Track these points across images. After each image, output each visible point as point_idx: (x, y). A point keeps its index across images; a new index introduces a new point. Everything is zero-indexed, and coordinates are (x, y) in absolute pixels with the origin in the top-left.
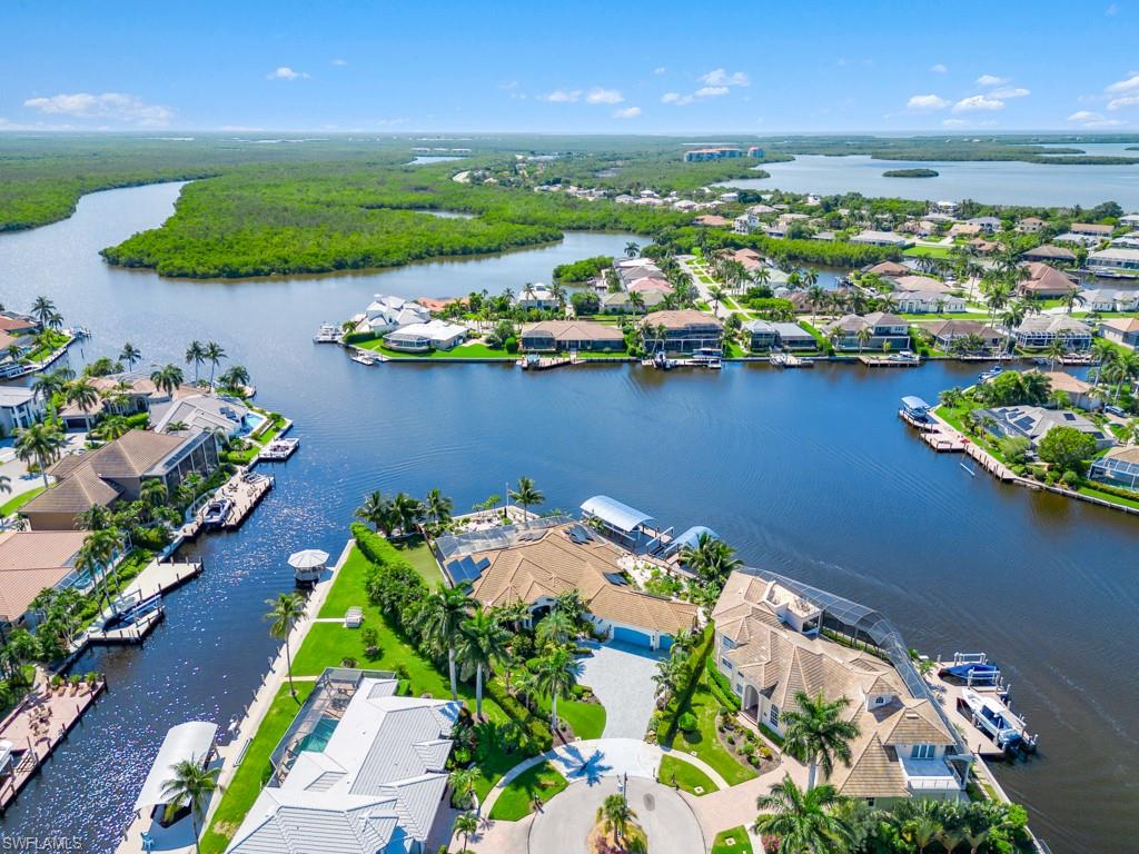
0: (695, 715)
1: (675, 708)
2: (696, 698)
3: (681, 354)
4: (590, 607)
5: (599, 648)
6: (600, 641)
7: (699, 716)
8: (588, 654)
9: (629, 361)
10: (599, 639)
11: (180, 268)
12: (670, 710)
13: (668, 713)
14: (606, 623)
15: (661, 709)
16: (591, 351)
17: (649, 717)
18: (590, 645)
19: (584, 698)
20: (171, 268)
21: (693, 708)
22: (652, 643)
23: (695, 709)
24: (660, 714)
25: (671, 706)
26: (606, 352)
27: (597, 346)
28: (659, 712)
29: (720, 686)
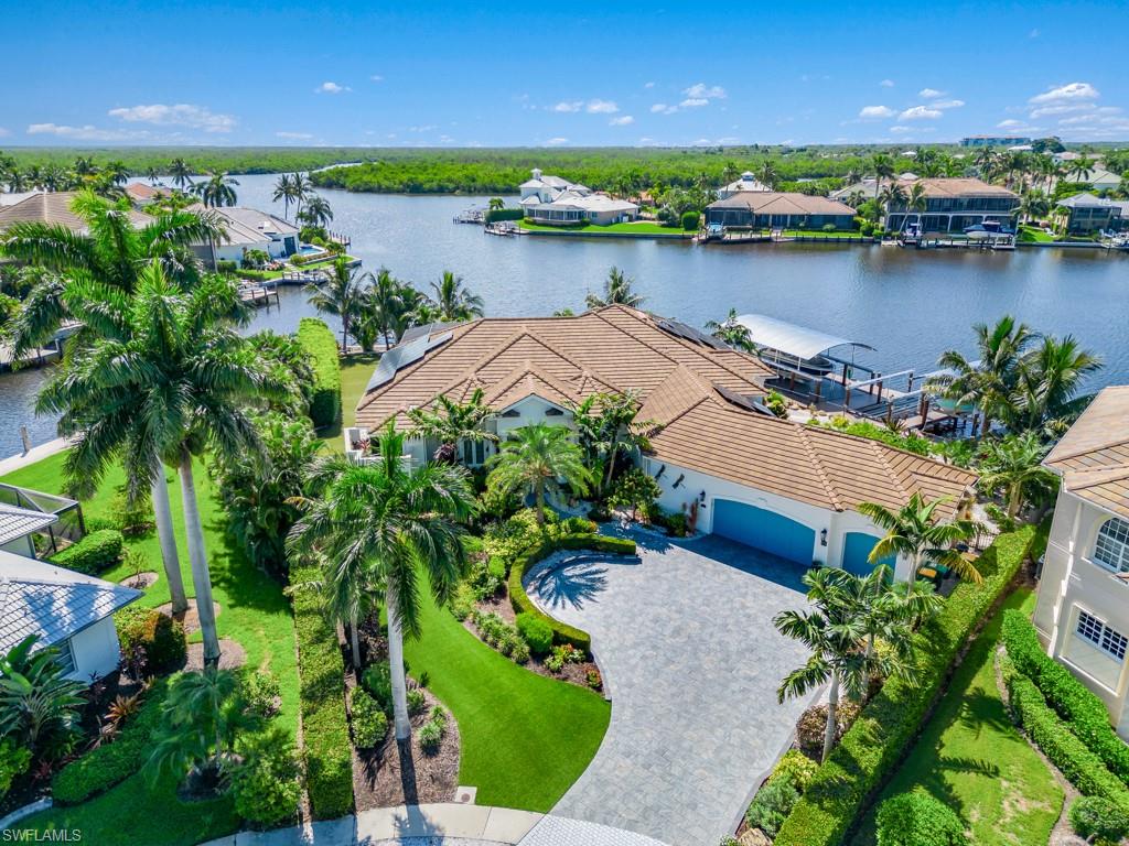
0: (956, 805)
1: (870, 759)
2: (957, 740)
3: (945, 235)
4: (654, 443)
5: (661, 549)
6: (671, 533)
7: (974, 815)
8: (625, 556)
9: (862, 241)
10: (671, 528)
11: (366, 183)
12: (845, 760)
13: (837, 773)
14: (693, 485)
15: (813, 751)
16: (803, 229)
17: (757, 774)
18: (639, 538)
19: (555, 662)
20: (358, 182)
21: (949, 776)
22: (819, 552)
23: (958, 781)
24: (808, 770)
25: (855, 750)
26: (827, 231)
27: (812, 222)
28: (801, 760)
29: (1065, 715)
